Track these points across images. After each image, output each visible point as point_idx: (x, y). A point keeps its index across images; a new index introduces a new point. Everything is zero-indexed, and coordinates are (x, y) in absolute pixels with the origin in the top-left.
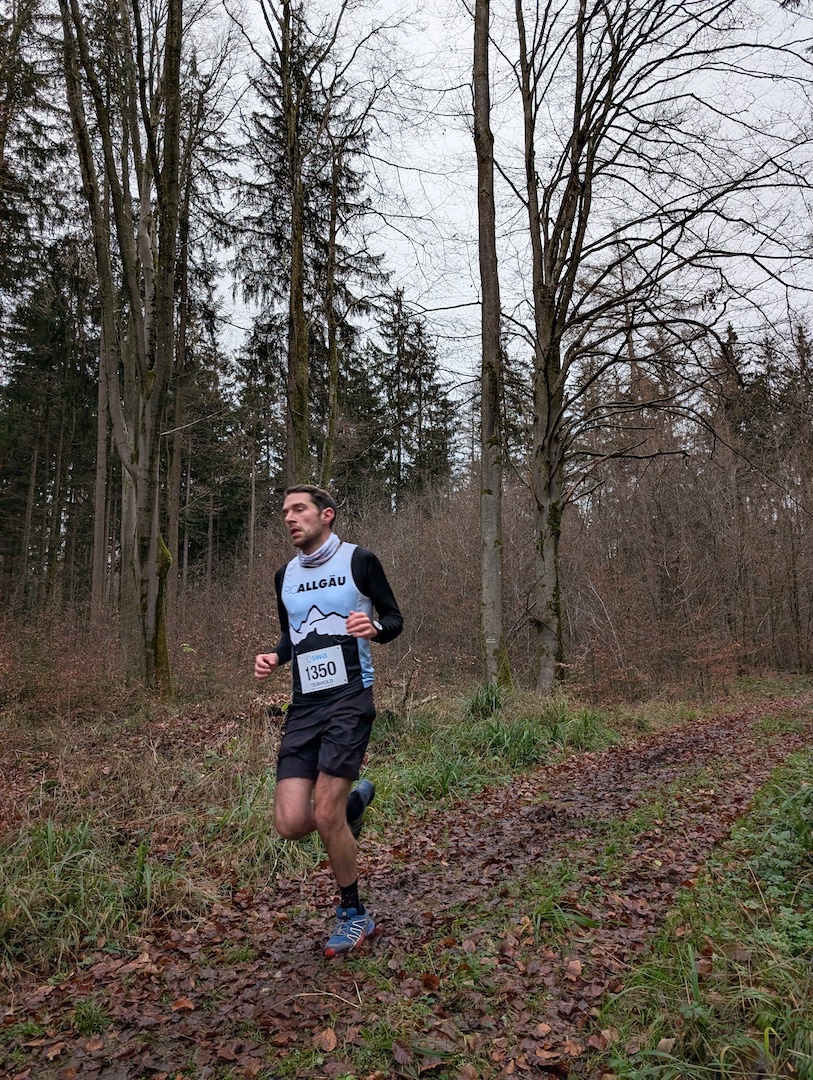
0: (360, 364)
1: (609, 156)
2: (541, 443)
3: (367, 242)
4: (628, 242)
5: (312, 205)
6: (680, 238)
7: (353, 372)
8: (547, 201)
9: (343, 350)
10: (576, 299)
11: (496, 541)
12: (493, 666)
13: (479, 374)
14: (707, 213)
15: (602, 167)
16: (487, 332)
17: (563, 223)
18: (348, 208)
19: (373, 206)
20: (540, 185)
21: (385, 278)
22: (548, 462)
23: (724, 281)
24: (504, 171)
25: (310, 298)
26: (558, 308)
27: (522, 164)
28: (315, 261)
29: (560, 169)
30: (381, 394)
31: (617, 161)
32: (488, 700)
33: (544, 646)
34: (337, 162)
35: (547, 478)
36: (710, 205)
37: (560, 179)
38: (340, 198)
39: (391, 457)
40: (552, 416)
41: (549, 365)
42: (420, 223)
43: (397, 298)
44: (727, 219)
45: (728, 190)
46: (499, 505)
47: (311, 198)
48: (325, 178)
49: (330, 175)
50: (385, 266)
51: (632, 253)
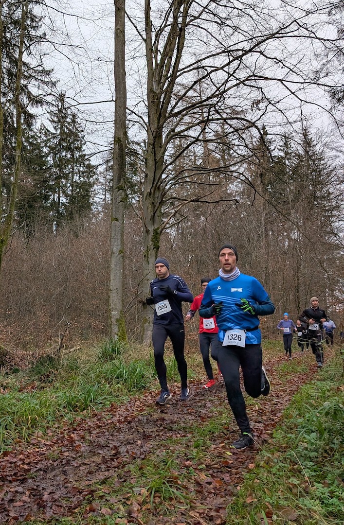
0: (36, 139)
1: (197, 15)
2: (149, 191)
3: (42, 60)
4: (206, 68)
5: (8, 35)
6: (238, 67)
7: (31, 144)
8: (157, 39)
9: (25, 129)
10: (173, 102)
11: (120, 251)
12: (115, 329)
13: (112, 146)
14: (255, 53)
15: (191, 21)
16: (118, 118)
17: (167, 54)
18: (30, 38)
19: (47, 37)
20: (153, 30)
21: (54, 84)
22: (153, 203)
23: (263, 96)
24: (131, 19)
25: (5, 94)
26: (162, 106)
27: (142, 15)
28: (9, 71)
29: (166, 20)
30: (49, 158)
31: (200, 17)
32: (113, 350)
33: (147, 318)
34: (25, 7)
35: (152, 213)
36: (257, 47)
37: (165, 26)
38: (26, 31)
39: (54, 199)
40: (156, 174)
41: (155, 143)
42: (77, 50)
43: (62, 97)
44: (267, 58)
45: (267, 39)
46: (123, 228)
47: (7, 31)
48: (17, 18)
49: (20, 16)
50: (54, 77)
51: (209, 74)
